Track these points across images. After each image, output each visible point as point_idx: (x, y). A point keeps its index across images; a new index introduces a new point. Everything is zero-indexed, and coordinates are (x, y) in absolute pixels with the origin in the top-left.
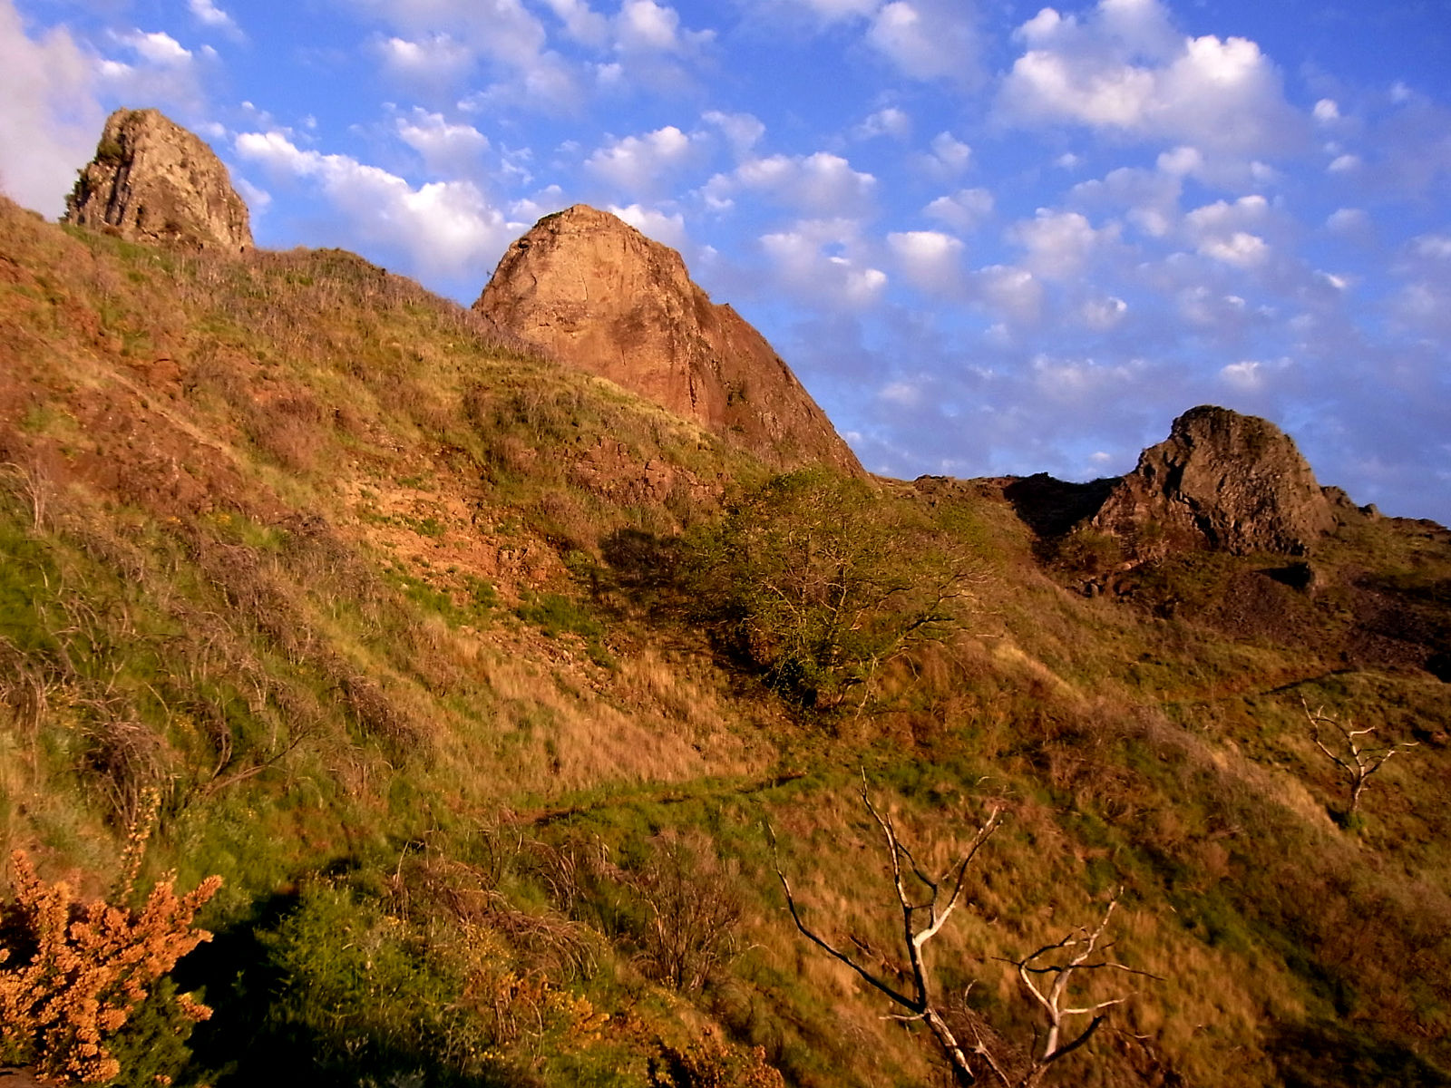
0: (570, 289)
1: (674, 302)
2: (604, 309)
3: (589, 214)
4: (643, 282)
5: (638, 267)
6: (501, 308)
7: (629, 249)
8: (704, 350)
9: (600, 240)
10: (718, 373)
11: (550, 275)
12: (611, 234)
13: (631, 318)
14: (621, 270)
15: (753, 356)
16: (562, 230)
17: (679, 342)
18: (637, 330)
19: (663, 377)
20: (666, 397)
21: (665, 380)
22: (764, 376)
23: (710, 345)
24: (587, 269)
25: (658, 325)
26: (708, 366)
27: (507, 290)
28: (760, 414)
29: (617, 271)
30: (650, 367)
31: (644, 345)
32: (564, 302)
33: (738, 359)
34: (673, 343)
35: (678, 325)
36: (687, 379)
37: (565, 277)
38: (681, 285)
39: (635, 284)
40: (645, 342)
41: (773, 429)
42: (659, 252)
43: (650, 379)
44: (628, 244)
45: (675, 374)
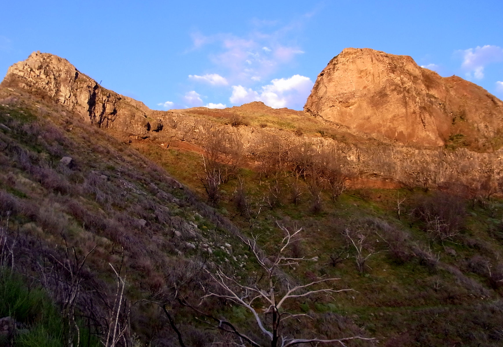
0: (346, 87)
1: (405, 79)
2: (365, 92)
4: (385, 74)
5: (382, 68)
6: (314, 105)
7: (375, 61)
8: (433, 99)
9: (358, 61)
10: (445, 109)
11: (334, 83)
12: (364, 56)
13: (381, 92)
14: (372, 72)
15: (469, 96)
16: (339, 62)
17: (410, 98)
18: (383, 97)
19: (402, 117)
20: (405, 127)
21: (403, 118)
22: (477, 105)
23: (436, 96)
24: (354, 76)
25: (395, 93)
26: (437, 107)
27: (317, 96)
28: (476, 125)
29: (370, 73)
30: (393, 114)
31: (388, 104)
32: (342, 93)
33: (458, 100)
34: (406, 99)
35: (408, 90)
36: (418, 115)
37: (342, 83)
38: (411, 71)
39: (381, 76)
40: (389, 102)
41: (486, 132)
42: (396, 58)
43: (394, 120)
44: (374, 58)
45: (409, 114)
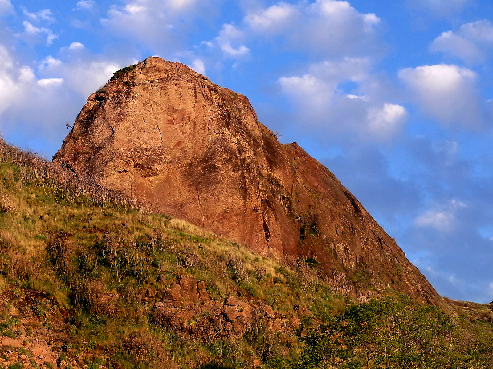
0: (146, 137)
1: (244, 144)
2: (178, 153)
3: (161, 65)
4: (215, 126)
5: (209, 113)
6: (81, 158)
7: (200, 96)
8: (275, 187)
9: (172, 90)
10: (290, 208)
11: (126, 124)
12: (183, 83)
13: (204, 160)
14: (193, 116)
15: (322, 190)
16: (136, 82)
17: (251, 181)
18: (210, 171)
19: (237, 215)
20: (240, 234)
21: (239, 217)
22: (334, 209)
23: (281, 182)
24: (161, 117)
25: (230, 166)
26: (280, 202)
27: (86, 141)
28: (332, 245)
29: (189, 117)
30: (225, 206)
31: (218, 185)
32: (141, 149)
33: (307, 194)
34: (246, 183)
35: (248, 165)
36: (260, 216)
37: (141, 126)
38: (250, 127)
39: (207, 129)
40: (218, 183)
41: (346, 260)
42: (227, 97)
43: (224, 218)
44: (198, 91)
45: (248, 211)
